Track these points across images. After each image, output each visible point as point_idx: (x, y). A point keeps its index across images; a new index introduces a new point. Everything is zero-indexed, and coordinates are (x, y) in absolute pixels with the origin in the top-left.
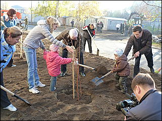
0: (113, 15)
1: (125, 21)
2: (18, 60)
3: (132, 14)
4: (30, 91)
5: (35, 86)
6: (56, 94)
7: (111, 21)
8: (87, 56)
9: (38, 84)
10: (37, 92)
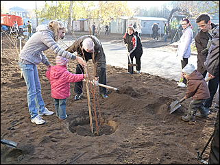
0: (149, 14)
1: (164, 21)
2: (18, 81)
3: (173, 11)
4: (33, 121)
5: (39, 114)
6: (68, 123)
7: (144, 22)
8: (112, 72)
9: (43, 111)
10: (42, 122)
